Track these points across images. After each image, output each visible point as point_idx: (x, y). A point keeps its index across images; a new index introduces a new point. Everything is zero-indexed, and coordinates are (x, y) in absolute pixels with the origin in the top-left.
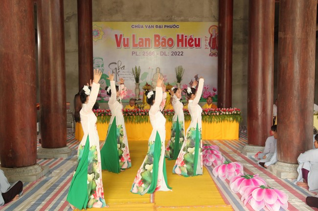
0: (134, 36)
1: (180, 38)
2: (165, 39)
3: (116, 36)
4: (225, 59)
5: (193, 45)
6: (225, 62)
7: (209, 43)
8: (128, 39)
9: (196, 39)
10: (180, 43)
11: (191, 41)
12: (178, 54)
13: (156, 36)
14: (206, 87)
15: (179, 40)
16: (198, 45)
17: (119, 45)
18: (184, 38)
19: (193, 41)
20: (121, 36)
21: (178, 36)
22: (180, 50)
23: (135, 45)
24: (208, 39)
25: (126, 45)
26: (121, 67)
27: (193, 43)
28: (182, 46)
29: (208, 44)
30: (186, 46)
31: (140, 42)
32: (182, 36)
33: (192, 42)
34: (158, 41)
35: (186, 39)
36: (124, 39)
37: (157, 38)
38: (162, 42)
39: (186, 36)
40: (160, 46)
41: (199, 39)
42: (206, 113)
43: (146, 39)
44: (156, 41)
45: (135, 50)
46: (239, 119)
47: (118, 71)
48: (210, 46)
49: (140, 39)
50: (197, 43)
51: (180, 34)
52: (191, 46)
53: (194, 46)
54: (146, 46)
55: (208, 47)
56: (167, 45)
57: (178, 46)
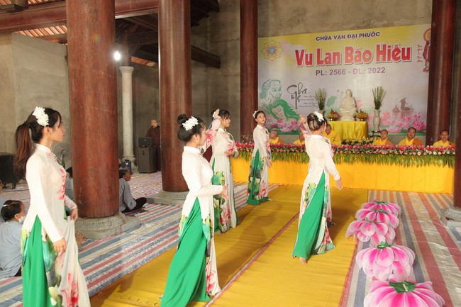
0: (319, 50)
1: (381, 49)
2: (359, 52)
3: (297, 52)
5: (399, 58)
7: (424, 54)
8: (311, 55)
9: (403, 49)
10: (381, 56)
11: (396, 52)
12: (377, 70)
13: (347, 49)
14: (417, 115)
15: (379, 53)
16: (407, 58)
17: (299, 62)
18: (387, 49)
19: (399, 51)
20: (303, 51)
21: (378, 46)
22: (381, 66)
23: (319, 62)
24: (423, 48)
25: (309, 63)
26: (302, 90)
27: (400, 54)
28: (384, 59)
29: (421, 56)
30: (389, 59)
31: (326, 58)
32: (384, 46)
33: (397, 54)
34: (351, 55)
35: (389, 51)
36: (307, 55)
37: (349, 52)
38: (356, 56)
39: (389, 47)
40: (353, 61)
41: (409, 49)
42: (401, 152)
43: (334, 53)
44: (347, 55)
45: (320, 68)
46: (454, 162)
47: (298, 95)
48: (425, 58)
49: (327, 54)
50: (406, 55)
51: (381, 44)
52: (396, 59)
53: (401, 59)
54: (334, 62)
56: (362, 60)
57: (378, 59)
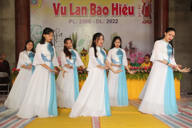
0: (71, 4)
1: (115, 7)
2: (100, 8)
3: (54, 4)
4: (162, 20)
5: (127, 13)
6: (162, 23)
7: (143, 11)
8: (65, 8)
9: (129, 7)
10: (115, 11)
11: (125, 9)
12: (113, 21)
13: (92, 5)
14: (140, 52)
15: (113, 9)
16: (132, 13)
17: (56, 13)
18: (119, 6)
19: (127, 9)
20: (59, 4)
21: (113, 4)
22: (115, 18)
23: (72, 14)
24: (142, 7)
25: (64, 14)
26: (59, 34)
27: (127, 11)
28: (117, 14)
29: (141, 12)
30: (120, 14)
31: (77, 11)
32: (117, 4)
33: (126, 10)
34: (94, 9)
35: (120, 8)
36: (62, 8)
37: (93, 7)
38: (98, 11)
39: (120, 5)
40: (96, 14)
41: (133, 7)
42: (146, 71)
43: (82, 7)
44: (92, 9)
45: (72, 18)
47: (56, 38)
48: (143, 14)
49: (77, 8)
50: (131, 11)
51: (115, 3)
52: (125, 14)
53: (128, 14)
54: (82, 14)
55: (142, 15)
56: (102, 13)
57: (113, 14)
